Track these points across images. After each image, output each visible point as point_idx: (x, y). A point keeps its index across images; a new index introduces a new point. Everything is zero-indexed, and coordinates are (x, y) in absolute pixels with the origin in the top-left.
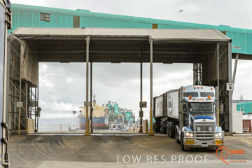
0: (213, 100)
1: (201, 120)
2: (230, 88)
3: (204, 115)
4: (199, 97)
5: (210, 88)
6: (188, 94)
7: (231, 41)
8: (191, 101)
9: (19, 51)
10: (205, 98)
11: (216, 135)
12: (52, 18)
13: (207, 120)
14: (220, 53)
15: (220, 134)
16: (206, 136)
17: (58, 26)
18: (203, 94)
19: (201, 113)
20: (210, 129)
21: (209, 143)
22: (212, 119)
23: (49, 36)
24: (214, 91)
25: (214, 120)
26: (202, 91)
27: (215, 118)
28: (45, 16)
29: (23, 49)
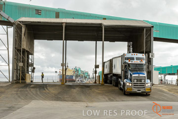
0: (144, 62)
1: (137, 75)
2: (152, 56)
3: (139, 72)
4: (135, 60)
5: (142, 54)
6: (128, 59)
7: (153, 27)
8: (130, 63)
9: (21, 31)
10: (139, 61)
11: (147, 85)
12: (43, 13)
13: (141, 75)
14: (146, 34)
15: (149, 84)
16: (140, 86)
17: (46, 17)
18: (137, 59)
19: (137, 71)
20: (143, 81)
21: (142, 90)
22: (144, 74)
23: (40, 22)
24: (144, 57)
25: (146, 75)
26: (137, 56)
27: (146, 74)
28: (38, 11)
29: (23, 30)
